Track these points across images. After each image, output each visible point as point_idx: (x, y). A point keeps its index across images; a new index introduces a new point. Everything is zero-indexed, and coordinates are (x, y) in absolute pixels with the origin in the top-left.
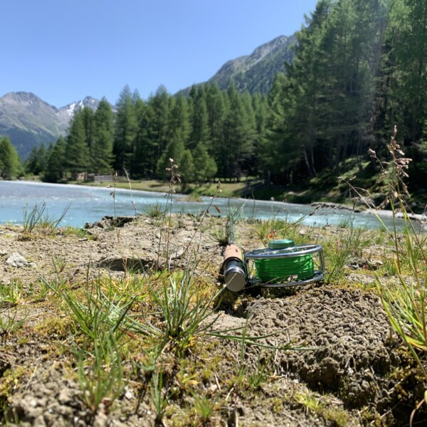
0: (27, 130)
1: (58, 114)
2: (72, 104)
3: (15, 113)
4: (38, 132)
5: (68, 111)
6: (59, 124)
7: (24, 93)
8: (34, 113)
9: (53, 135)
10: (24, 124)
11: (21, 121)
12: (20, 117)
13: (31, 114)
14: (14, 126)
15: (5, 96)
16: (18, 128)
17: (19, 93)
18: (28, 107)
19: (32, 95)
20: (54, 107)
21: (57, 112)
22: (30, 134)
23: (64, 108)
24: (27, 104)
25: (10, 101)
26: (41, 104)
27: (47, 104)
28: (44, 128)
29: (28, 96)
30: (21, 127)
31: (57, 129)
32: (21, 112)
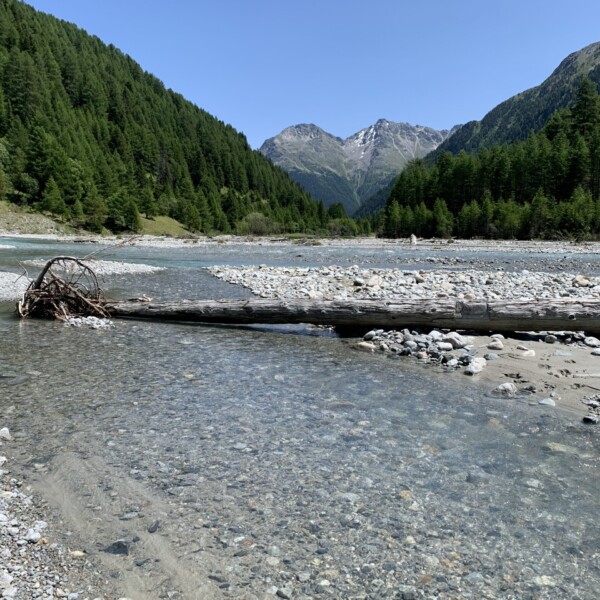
0: (309, 171)
1: (343, 148)
2: (360, 132)
3: (295, 152)
4: (322, 173)
5: (356, 141)
6: (346, 160)
7: (304, 125)
8: (317, 150)
9: (339, 175)
10: (306, 164)
11: (303, 162)
12: (301, 155)
13: (313, 151)
14: (294, 168)
15: (283, 132)
16: (300, 171)
17: (298, 127)
18: (309, 143)
19: (313, 127)
20: (338, 139)
21: (343, 144)
22: (312, 177)
23: (351, 138)
24: (308, 138)
25: (288, 138)
26: (324, 137)
27: (330, 136)
28: (328, 167)
29: (309, 128)
30: (302, 168)
31: (344, 167)
32: (301, 150)
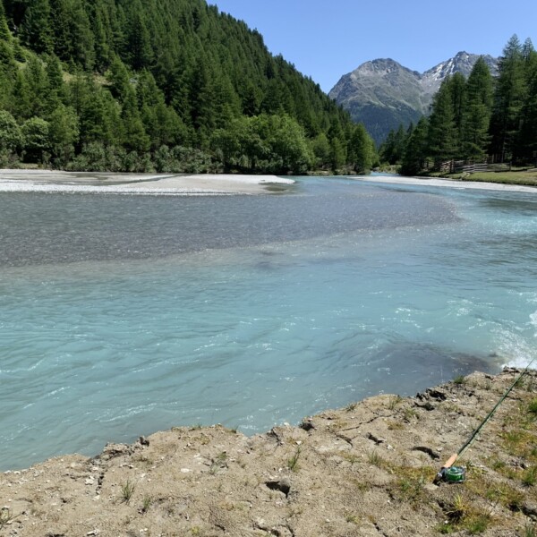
0: (383, 105)
1: (420, 82)
2: (439, 65)
3: (371, 86)
4: (396, 106)
5: (434, 75)
6: (422, 94)
7: (381, 60)
8: (392, 84)
9: (414, 109)
10: (381, 98)
11: (378, 96)
12: (377, 89)
13: (389, 85)
14: (369, 102)
15: (360, 67)
16: (372, 105)
17: (375, 62)
18: (385, 78)
19: (390, 61)
20: (416, 73)
21: (420, 78)
22: (386, 110)
23: (429, 71)
24: (385, 73)
25: (365, 73)
26: (401, 72)
27: (408, 70)
28: (403, 101)
29: (386, 63)
30: (377, 102)
31: (420, 102)
32: (377, 84)
